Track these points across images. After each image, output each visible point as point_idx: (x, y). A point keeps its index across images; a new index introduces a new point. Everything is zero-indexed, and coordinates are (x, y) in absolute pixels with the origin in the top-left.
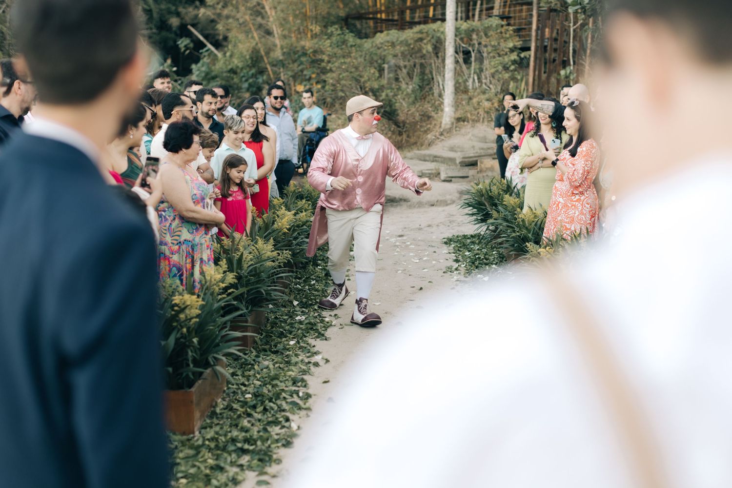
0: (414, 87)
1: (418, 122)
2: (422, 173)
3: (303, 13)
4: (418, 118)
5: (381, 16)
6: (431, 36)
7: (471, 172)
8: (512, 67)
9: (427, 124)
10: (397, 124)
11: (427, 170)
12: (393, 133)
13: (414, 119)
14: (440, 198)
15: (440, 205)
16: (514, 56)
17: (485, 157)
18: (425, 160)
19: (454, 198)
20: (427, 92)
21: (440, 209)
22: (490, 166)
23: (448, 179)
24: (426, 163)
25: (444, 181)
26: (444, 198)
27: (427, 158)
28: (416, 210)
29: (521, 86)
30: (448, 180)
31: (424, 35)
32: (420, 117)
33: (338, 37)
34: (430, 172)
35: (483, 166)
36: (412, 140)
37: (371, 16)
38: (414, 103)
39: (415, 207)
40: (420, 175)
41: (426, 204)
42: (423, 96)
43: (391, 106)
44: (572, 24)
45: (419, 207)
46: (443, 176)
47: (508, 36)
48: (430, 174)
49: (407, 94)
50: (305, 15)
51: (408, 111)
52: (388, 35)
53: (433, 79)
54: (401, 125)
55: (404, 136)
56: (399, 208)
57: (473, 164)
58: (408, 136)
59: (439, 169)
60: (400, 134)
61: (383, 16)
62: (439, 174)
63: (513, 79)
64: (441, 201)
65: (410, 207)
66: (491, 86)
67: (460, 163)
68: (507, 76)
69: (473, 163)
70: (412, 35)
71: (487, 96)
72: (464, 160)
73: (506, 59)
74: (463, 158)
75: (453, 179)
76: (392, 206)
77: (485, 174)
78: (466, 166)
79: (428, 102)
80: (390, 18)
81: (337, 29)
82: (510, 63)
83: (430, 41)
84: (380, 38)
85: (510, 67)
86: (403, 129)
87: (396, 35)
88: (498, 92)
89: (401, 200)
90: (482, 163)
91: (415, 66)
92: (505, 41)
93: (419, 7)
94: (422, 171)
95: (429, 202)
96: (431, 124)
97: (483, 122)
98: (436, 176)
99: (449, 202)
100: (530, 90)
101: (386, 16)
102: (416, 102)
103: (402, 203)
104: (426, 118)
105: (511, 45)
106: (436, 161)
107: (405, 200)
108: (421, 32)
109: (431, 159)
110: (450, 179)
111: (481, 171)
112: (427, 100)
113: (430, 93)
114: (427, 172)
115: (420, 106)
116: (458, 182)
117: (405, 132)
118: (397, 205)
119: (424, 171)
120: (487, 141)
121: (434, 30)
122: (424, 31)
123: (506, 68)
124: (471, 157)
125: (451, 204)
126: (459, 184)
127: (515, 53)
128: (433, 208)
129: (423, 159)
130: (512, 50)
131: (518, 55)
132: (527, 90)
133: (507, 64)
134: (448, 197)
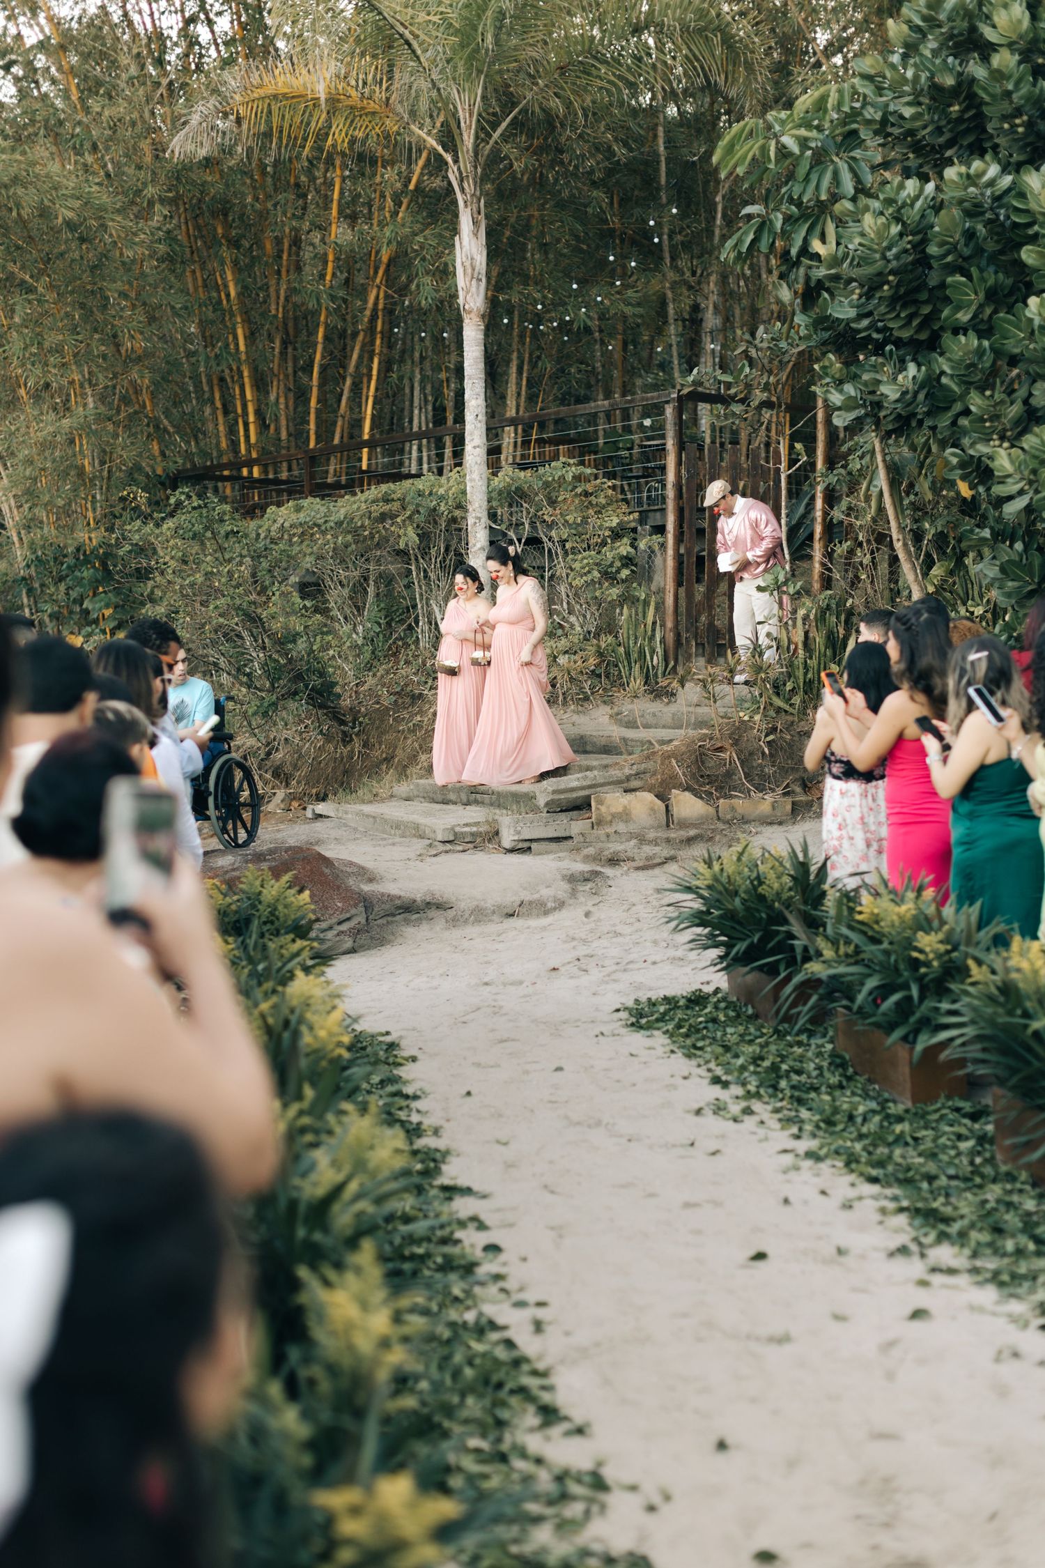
0: (366, 630)
1: (387, 709)
2: (456, 834)
3: (76, 467)
4: (387, 701)
5: (251, 472)
6: (411, 508)
7: (577, 826)
8: (625, 573)
9: (413, 715)
10: (337, 716)
11: (466, 825)
12: (328, 738)
13: (378, 703)
14: (526, 896)
15: (529, 915)
16: (624, 548)
17: (606, 788)
18: (446, 802)
19: (561, 895)
20: (401, 639)
21: (534, 923)
22: (620, 809)
23: (520, 845)
24: (451, 807)
25: (512, 851)
26: (536, 896)
27: (452, 796)
28: (471, 930)
29: (644, 617)
30: (523, 848)
31: (396, 506)
32: (393, 698)
33: (196, 514)
34: (474, 829)
35: (603, 809)
36: (377, 754)
37: (226, 473)
38: (369, 667)
39: (466, 922)
40: (451, 838)
41: (494, 912)
42: (390, 648)
43: (322, 674)
44: (783, 466)
45: (478, 921)
46: (507, 839)
47: (603, 501)
48: (472, 834)
49: (355, 646)
50: (81, 472)
51: (357, 685)
52: (298, 509)
53: (414, 607)
54: (349, 718)
55: (357, 745)
56: (425, 926)
57: (580, 806)
58: (366, 745)
59: (495, 821)
60: (346, 739)
61: (256, 472)
62: (497, 833)
63: (627, 599)
64: (530, 903)
65: (455, 922)
66: (573, 619)
67: (547, 804)
68: (615, 592)
69: (579, 802)
70: (363, 506)
71: (563, 643)
72: (557, 797)
73: (608, 554)
74: (554, 792)
75: (534, 846)
76: (407, 922)
77: (610, 830)
78: (561, 811)
79: (407, 662)
80: (271, 476)
81: (189, 497)
82: (618, 564)
83: (410, 518)
84: (283, 515)
85: (618, 571)
86: (353, 728)
87: (323, 509)
88: (589, 632)
89: (428, 905)
90: (600, 802)
91: (366, 579)
92: (597, 513)
93: (334, 450)
94: (452, 829)
95: (499, 907)
96: (421, 712)
97: (565, 703)
98: (490, 841)
99: (550, 905)
100: (669, 624)
101: (260, 474)
102: (375, 663)
103: (432, 913)
104: (408, 700)
105: (615, 522)
106: (477, 802)
107: (441, 906)
108: (387, 500)
109: (464, 797)
110: (526, 845)
111: (600, 823)
112: (402, 657)
113: (409, 641)
114: (467, 829)
115: (388, 672)
116: (547, 853)
117: (357, 735)
118: (420, 919)
119: (457, 829)
120: (589, 748)
121: (420, 494)
122: (395, 496)
123: (609, 576)
124: (573, 790)
125: (555, 909)
126: (551, 856)
127: (625, 540)
128: (512, 922)
129: (440, 798)
130: (617, 534)
131: (632, 545)
132: (663, 625)
133: (611, 565)
134: (545, 893)
